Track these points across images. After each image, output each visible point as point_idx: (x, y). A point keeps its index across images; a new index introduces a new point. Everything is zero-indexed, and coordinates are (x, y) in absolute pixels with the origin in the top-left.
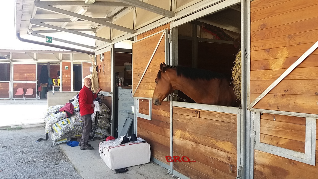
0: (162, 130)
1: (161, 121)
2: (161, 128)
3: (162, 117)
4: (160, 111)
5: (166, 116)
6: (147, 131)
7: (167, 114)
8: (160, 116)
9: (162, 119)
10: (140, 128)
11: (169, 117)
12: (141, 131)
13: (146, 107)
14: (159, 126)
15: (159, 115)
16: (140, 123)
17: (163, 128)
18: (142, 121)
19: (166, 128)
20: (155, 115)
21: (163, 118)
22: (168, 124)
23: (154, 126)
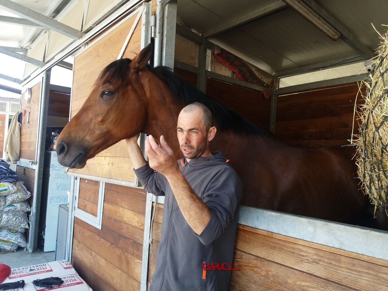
0: (123, 257)
1: (121, 236)
2: (121, 254)
3: (125, 227)
4: (121, 209)
5: (135, 224)
6: (90, 251)
7: (137, 219)
8: (121, 222)
9: (124, 231)
10: (79, 242)
11: (142, 228)
12: (79, 250)
13: (92, 198)
14: (117, 247)
15: (118, 218)
16: (79, 232)
17: (126, 254)
18: (82, 228)
19: (133, 255)
20: (110, 218)
21: (128, 228)
22: (138, 246)
23: (105, 244)
